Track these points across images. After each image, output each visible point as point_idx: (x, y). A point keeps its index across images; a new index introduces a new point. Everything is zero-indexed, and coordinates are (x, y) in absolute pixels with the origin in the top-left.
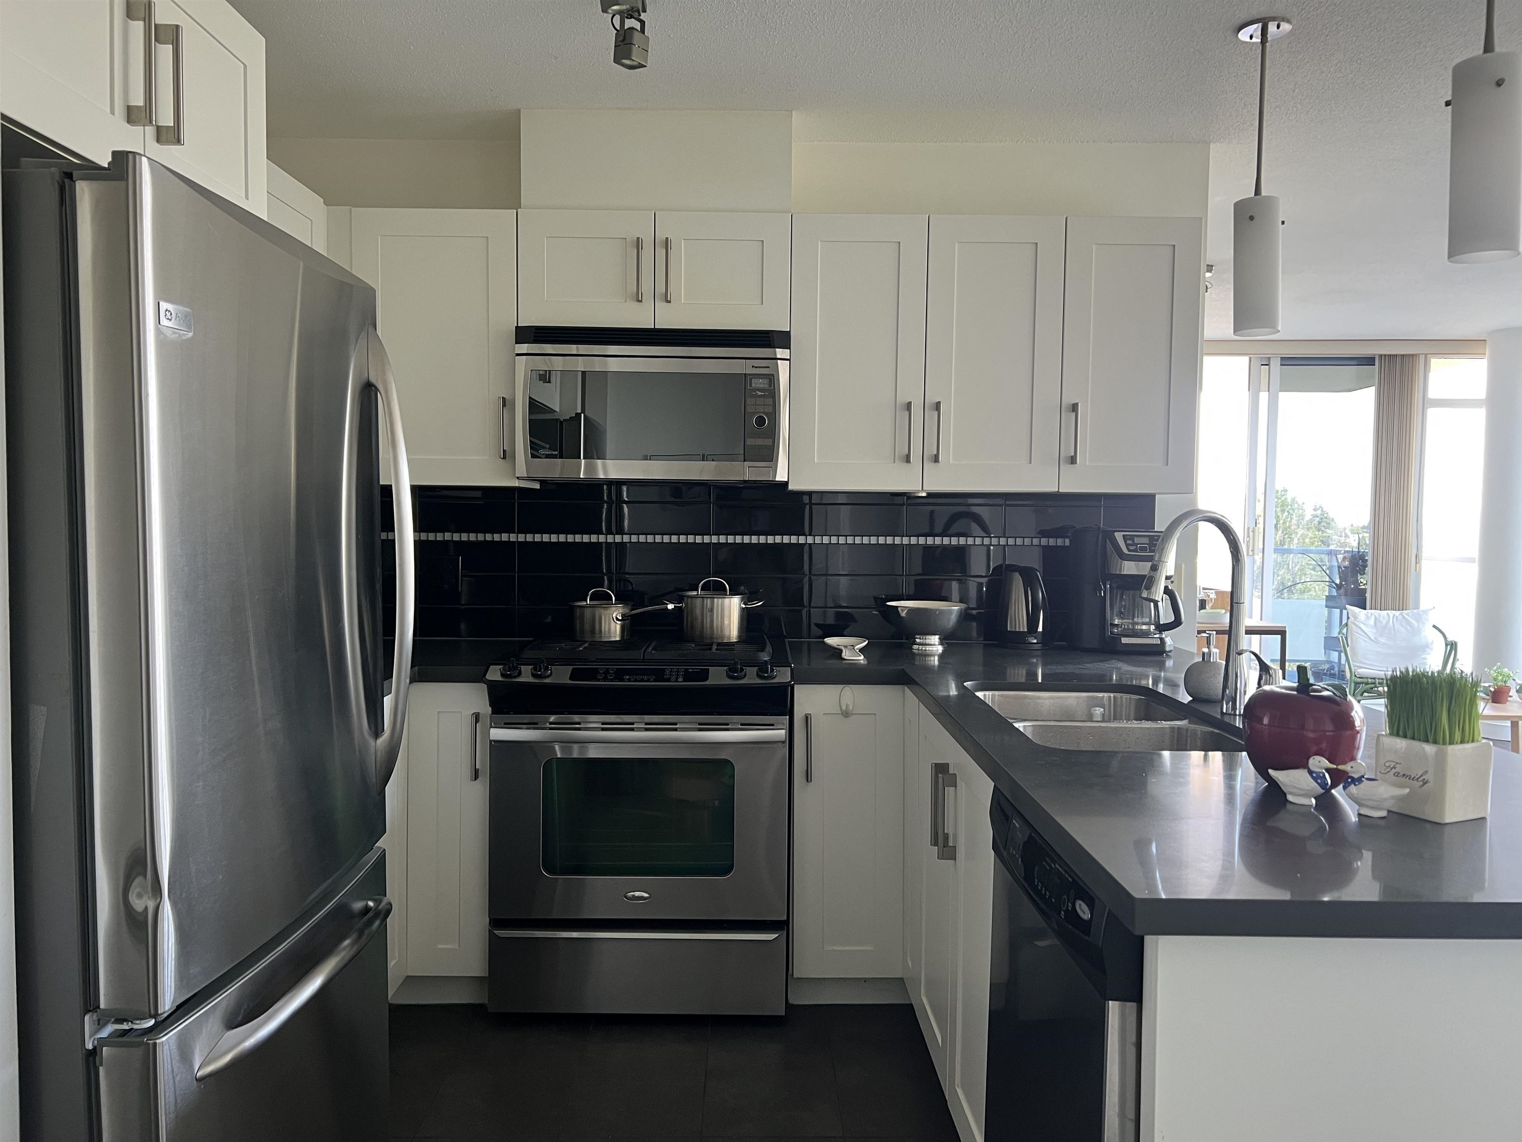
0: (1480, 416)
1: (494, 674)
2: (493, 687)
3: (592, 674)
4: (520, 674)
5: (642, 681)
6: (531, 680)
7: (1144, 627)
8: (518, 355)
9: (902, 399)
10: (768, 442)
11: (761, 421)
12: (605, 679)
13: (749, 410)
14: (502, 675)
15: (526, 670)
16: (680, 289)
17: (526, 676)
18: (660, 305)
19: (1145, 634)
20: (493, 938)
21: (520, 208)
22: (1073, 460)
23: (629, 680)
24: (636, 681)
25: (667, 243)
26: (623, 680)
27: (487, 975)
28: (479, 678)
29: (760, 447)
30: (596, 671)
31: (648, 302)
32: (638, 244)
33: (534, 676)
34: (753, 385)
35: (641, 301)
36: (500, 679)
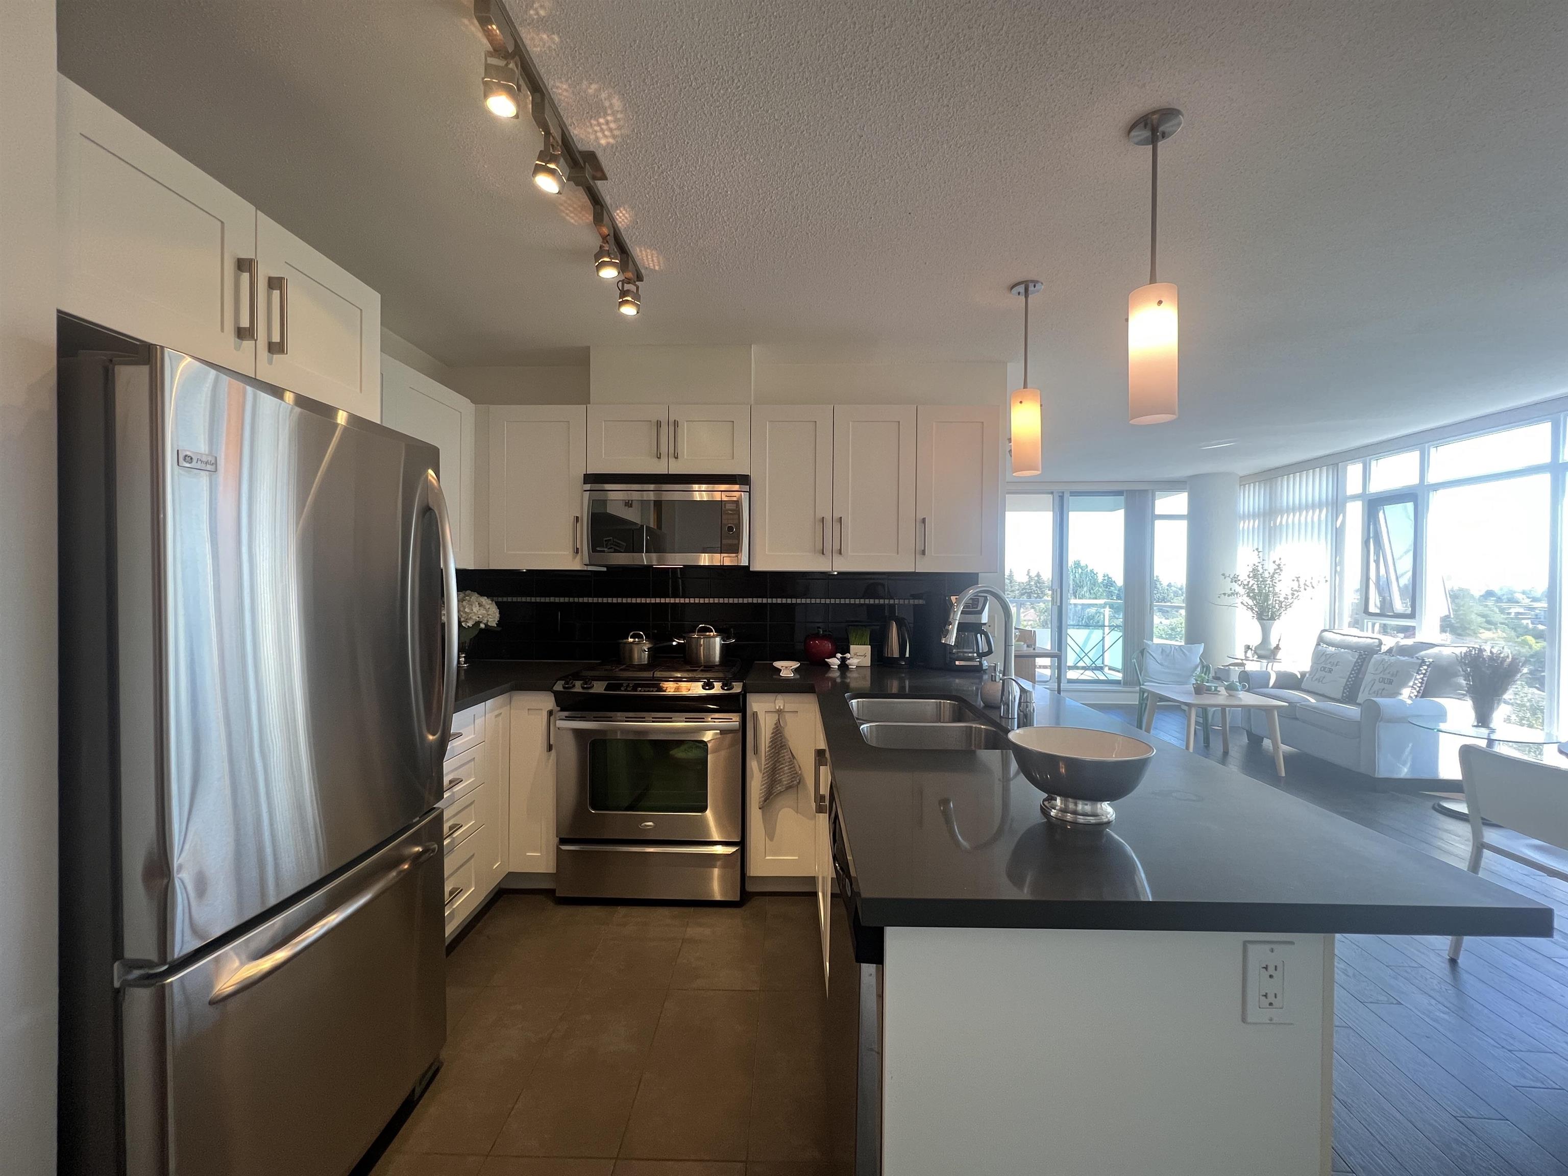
0: (1183, 525)
1: (559, 687)
2: (557, 695)
3: (618, 687)
4: (574, 686)
5: (649, 691)
6: (581, 690)
7: (970, 655)
8: (585, 491)
9: (819, 515)
10: (736, 542)
11: (730, 529)
12: (626, 690)
13: (724, 522)
14: (564, 688)
15: (578, 684)
16: (684, 449)
17: (578, 687)
18: (672, 460)
19: (971, 659)
20: (559, 850)
21: (589, 403)
22: (923, 552)
23: (640, 691)
24: (645, 691)
25: (676, 423)
26: (636, 691)
27: (555, 872)
28: (549, 689)
29: (730, 545)
30: (621, 685)
31: (664, 459)
32: (659, 424)
33: (583, 688)
34: (727, 507)
35: (660, 458)
36: (563, 690)
